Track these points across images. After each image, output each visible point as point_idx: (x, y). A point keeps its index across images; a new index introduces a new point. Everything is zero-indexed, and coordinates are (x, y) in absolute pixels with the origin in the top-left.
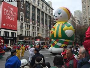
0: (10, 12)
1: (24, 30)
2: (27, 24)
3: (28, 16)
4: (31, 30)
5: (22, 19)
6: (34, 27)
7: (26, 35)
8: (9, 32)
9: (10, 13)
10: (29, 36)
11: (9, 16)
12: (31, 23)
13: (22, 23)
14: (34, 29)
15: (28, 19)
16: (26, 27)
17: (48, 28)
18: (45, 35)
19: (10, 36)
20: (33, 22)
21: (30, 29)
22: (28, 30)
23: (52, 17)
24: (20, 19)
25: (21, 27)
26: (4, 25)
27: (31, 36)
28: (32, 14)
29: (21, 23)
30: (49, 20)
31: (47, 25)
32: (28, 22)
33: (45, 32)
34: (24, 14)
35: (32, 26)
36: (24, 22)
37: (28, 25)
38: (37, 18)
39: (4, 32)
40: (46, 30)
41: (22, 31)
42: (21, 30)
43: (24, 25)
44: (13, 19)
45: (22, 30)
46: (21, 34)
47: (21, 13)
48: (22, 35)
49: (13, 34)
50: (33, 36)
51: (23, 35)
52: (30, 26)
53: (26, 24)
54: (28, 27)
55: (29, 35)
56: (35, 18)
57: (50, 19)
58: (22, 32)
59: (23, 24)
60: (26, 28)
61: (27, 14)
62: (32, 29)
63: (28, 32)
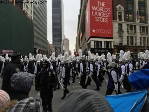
1: (125, 35)
2: (130, 23)
3: (130, 8)
4: (138, 34)
5: (120, 17)
6: (143, 27)
7: (130, 45)
8: (101, 42)
9: (101, 12)
10: (134, 45)
11: (99, 16)
12: (138, 21)
13: (121, 25)
15: (130, 16)
16: (128, 29)
19: (103, 47)
21: (135, 32)
22: (132, 35)
24: (118, 17)
25: (118, 31)
26: (94, 31)
27: (138, 44)
29: (119, 24)
32: (131, 21)
34: (123, 8)
35: (140, 26)
36: (123, 21)
37: (131, 26)
39: (95, 41)
41: (121, 38)
42: (119, 36)
43: (125, 27)
44: (105, 20)
45: (122, 36)
46: (119, 43)
47: (117, 7)
48: (121, 44)
49: (107, 43)
50: (143, 45)
51: (124, 45)
52: (135, 26)
53: (128, 25)
54: (131, 29)
55: (134, 43)
59: (123, 25)
60: (128, 32)
62: (141, 33)
63: (132, 38)
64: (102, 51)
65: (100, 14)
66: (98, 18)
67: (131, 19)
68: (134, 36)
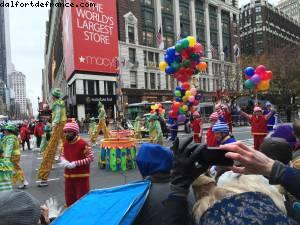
0: (93, 16)
1: (141, 69)
2: (149, 49)
3: (148, 21)
5: (131, 35)
7: (149, 88)
8: (98, 82)
9: (95, 22)
10: (157, 88)
11: (91, 30)
12: (162, 46)
13: (134, 50)
15: (149, 35)
16: (145, 59)
17: (222, 58)
18: (211, 84)
19: (102, 92)
20: (169, 40)
21: (158, 66)
22: (153, 71)
23: (234, 16)
24: (127, 36)
26: (82, 59)
27: (163, 87)
28: (163, 12)
29: (130, 49)
30: (223, 28)
31: (215, 44)
32: (150, 45)
33: (211, 73)
34: (136, 19)
36: (137, 44)
37: (151, 54)
38: (181, 25)
39: (84, 81)
40: (216, 66)
41: (134, 74)
42: (131, 72)
43: (140, 55)
44: (104, 39)
45: (136, 72)
46: (131, 85)
47: (126, 16)
48: (135, 86)
49: (110, 85)
50: (170, 89)
51: (139, 88)
52: (157, 54)
53: (145, 52)
54: (151, 59)
55: (157, 85)
56: (172, 27)
57: (229, 24)
58: (136, 76)
59: (137, 51)
60: (145, 64)
61: (147, 16)
63: (153, 75)
65: (93, 26)
66: (89, 34)
67: (150, 41)
68: (156, 72)
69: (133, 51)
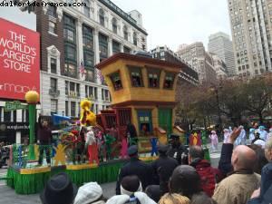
0: (14, 46)
1: (62, 98)
2: (71, 79)
4: (83, 100)
5: (54, 67)
6: (91, 88)
9: (16, 51)
11: (12, 59)
12: (82, 78)
13: (56, 80)
14: (91, 93)
16: (66, 89)
20: (89, 73)
21: (79, 95)
22: (73, 100)
24: (49, 66)
25: (51, 91)
29: (52, 78)
32: (72, 76)
34: (58, 52)
35: (86, 86)
36: (59, 73)
37: (72, 84)
39: (0, 108)
41: (55, 102)
42: (52, 100)
43: (61, 85)
44: (26, 69)
45: (57, 100)
52: (78, 85)
53: (66, 82)
54: (72, 89)
58: (57, 104)
59: (59, 81)
60: (67, 93)
61: (70, 50)
62: (86, 96)
63: (73, 103)
64: (16, 127)
65: (15, 55)
66: (9, 63)
67: (72, 72)
68: (77, 101)
69: (54, 80)
